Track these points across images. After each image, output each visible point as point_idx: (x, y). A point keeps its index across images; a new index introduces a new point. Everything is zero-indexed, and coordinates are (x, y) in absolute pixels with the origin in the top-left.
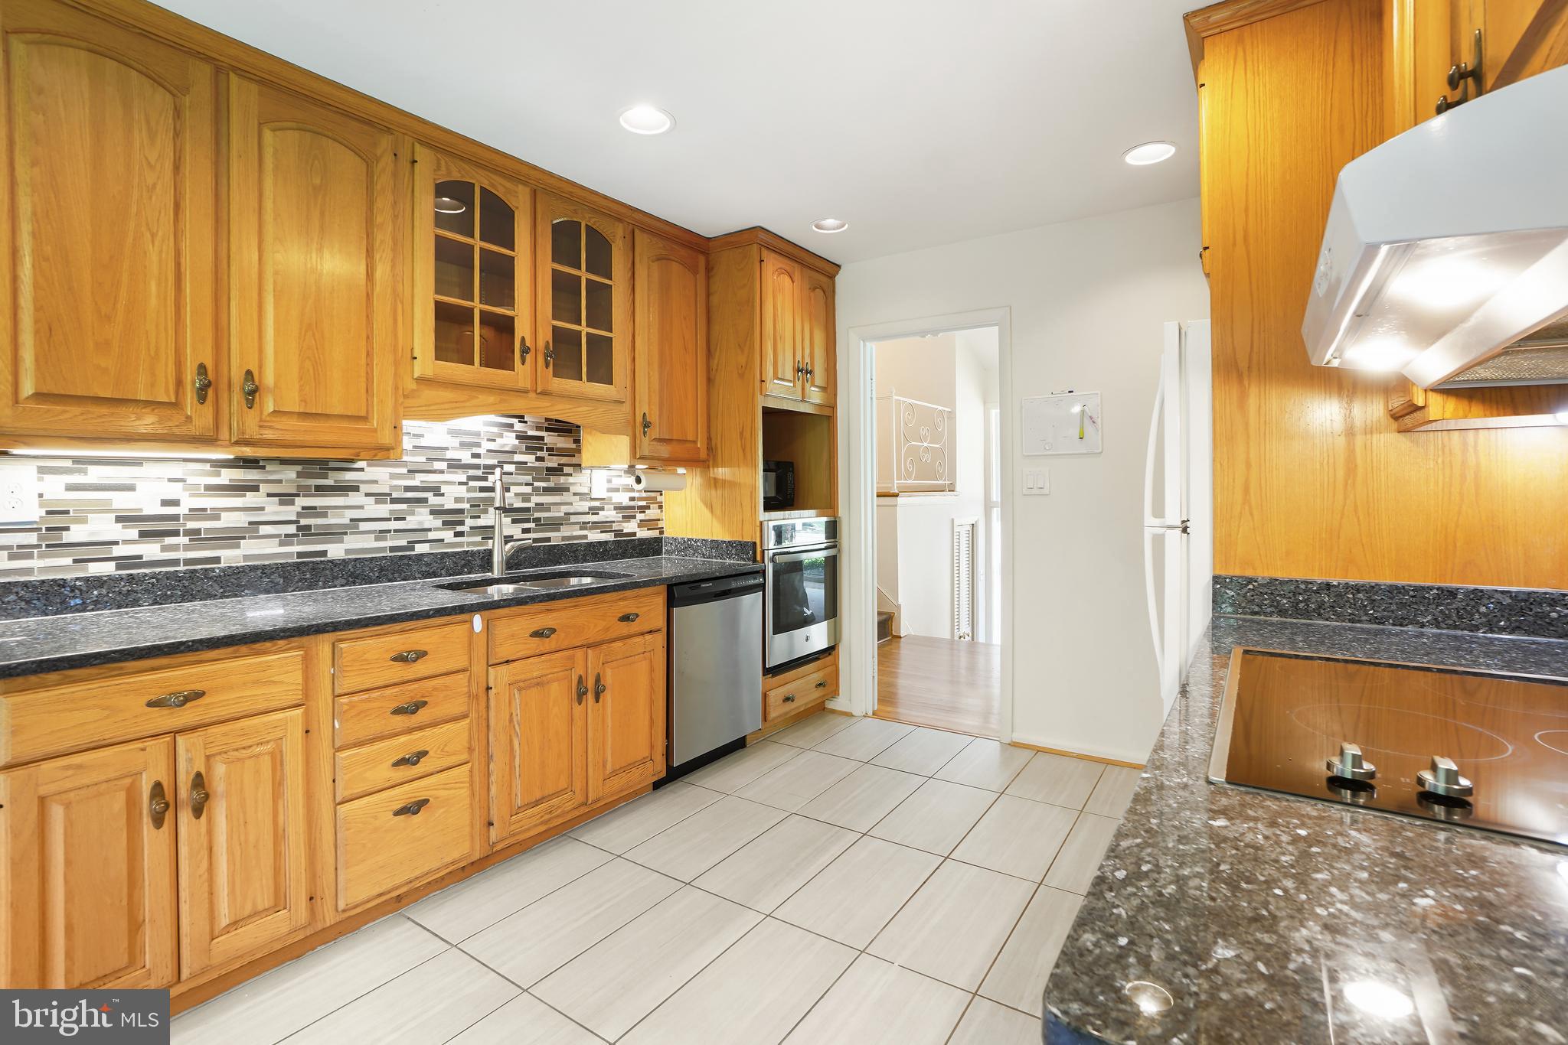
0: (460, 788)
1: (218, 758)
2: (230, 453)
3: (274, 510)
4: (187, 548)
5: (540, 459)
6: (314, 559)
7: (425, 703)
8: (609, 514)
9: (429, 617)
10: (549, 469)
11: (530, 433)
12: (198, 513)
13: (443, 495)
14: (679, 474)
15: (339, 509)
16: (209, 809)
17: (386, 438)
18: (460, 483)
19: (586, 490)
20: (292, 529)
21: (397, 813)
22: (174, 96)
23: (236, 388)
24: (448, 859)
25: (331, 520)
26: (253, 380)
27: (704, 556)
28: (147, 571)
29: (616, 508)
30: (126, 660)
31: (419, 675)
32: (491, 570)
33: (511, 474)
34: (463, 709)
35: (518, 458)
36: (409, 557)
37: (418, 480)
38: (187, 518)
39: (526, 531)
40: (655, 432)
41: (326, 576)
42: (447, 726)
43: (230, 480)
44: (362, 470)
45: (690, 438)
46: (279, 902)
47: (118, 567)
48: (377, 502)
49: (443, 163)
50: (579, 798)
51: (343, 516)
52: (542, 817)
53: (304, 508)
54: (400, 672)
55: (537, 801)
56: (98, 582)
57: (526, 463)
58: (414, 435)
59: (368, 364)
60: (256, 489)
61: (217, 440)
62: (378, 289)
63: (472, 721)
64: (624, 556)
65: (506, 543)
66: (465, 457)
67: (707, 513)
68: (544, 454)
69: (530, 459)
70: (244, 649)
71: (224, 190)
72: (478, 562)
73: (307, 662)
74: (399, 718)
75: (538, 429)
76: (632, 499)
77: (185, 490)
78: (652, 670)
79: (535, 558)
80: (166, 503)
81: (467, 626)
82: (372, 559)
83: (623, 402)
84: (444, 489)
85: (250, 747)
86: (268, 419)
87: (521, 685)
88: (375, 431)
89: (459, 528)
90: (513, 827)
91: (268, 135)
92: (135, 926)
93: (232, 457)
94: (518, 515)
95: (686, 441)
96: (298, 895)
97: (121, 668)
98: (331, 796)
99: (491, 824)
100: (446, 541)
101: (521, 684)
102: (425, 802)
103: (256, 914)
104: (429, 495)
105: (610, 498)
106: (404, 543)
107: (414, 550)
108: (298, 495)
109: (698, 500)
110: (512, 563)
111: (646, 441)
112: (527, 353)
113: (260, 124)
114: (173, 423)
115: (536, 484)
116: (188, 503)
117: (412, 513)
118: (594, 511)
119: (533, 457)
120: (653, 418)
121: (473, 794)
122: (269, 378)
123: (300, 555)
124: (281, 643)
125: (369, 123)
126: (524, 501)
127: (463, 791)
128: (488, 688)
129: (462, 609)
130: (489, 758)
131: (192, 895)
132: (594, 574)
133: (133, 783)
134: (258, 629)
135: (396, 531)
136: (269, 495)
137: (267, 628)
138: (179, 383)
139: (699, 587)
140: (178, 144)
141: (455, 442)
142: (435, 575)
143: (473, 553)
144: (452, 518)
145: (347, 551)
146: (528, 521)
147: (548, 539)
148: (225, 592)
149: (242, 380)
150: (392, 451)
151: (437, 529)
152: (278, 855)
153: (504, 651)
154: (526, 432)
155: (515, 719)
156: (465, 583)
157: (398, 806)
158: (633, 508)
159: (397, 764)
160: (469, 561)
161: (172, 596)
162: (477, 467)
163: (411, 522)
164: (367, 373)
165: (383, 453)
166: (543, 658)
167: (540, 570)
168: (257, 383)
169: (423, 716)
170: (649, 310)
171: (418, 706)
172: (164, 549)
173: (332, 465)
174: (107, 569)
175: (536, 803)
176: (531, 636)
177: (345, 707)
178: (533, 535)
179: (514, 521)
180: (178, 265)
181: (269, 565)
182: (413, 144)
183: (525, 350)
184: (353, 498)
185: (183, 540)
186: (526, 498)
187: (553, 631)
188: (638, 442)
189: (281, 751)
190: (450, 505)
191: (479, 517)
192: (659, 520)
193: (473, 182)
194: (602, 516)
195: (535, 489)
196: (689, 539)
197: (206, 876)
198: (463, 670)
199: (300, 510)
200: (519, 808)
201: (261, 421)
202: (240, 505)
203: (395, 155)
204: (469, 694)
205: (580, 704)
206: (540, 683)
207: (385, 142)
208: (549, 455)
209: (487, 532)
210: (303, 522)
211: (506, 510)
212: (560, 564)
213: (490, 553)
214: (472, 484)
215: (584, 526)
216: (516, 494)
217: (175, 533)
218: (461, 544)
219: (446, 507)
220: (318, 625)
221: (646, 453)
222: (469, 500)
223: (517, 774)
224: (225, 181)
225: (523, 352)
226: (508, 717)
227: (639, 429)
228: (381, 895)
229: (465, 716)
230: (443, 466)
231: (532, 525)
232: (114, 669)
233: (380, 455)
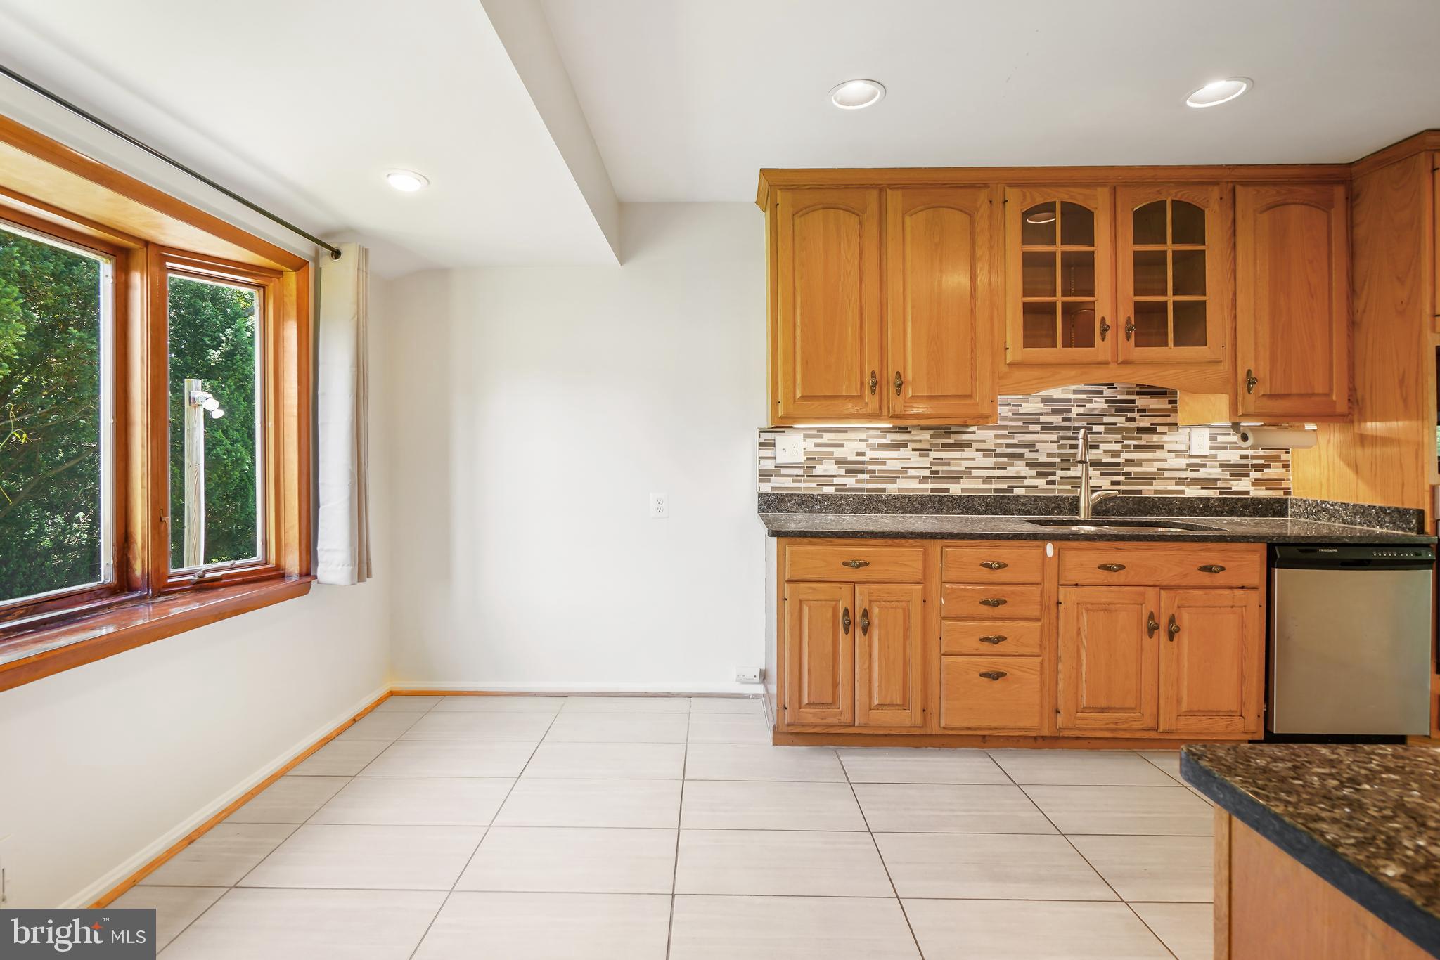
0: (1032, 674)
1: (875, 603)
2: (890, 423)
3: (916, 460)
4: (868, 481)
5: (1128, 420)
6: (941, 494)
7: (1005, 602)
8: (1213, 471)
9: (1009, 539)
10: (1139, 429)
11: (1120, 397)
12: (874, 461)
13: (1037, 451)
14: (1306, 431)
15: (957, 460)
16: (870, 632)
17: (985, 410)
18: (1052, 442)
19: (1183, 448)
20: (927, 473)
21: (983, 675)
22: (858, 215)
23: (891, 384)
24: (1021, 725)
25: (952, 468)
26: (900, 377)
27: (1344, 522)
28: (849, 493)
29: (1221, 466)
30: (833, 537)
31: (1001, 581)
32: (1078, 514)
33: (1101, 433)
34: (1037, 613)
35: (1106, 419)
36: (1008, 498)
37: (1017, 439)
38: (869, 463)
39: (1114, 483)
40: (1262, 388)
41: (948, 506)
42: (1022, 624)
43: (891, 441)
44: (974, 432)
45: (1320, 388)
46: (905, 705)
47: (836, 490)
48: (985, 456)
49: (1028, 194)
50: (1148, 722)
51: (960, 465)
52: (1107, 724)
53: (934, 459)
54: (986, 575)
55: (1104, 708)
56: (827, 497)
57: (1116, 424)
58: (1013, 405)
59: (972, 358)
60: (906, 446)
61: (881, 416)
62: (979, 303)
63: (1042, 626)
64: (1231, 513)
65: (1093, 492)
66: (1056, 420)
67: (1350, 474)
68: (1136, 415)
69: (1120, 420)
70: (890, 541)
71: (884, 263)
72: (1068, 506)
73: (925, 555)
74: (985, 608)
75: (1128, 393)
76: (1242, 457)
77: (867, 446)
78: (1243, 625)
79: (1123, 507)
80: (858, 454)
81: (1041, 550)
82: (980, 497)
83: (1220, 362)
84: (1038, 446)
85: (892, 601)
86: (909, 401)
87: (1091, 607)
88: (978, 404)
89: (1051, 478)
90: (1078, 722)
91: (908, 219)
92: (835, 685)
93: (891, 426)
94: (1107, 469)
95: (1313, 394)
96: (916, 703)
97: (831, 542)
98: (938, 650)
99: (1058, 712)
100: (1039, 488)
101: (1089, 606)
102: (1003, 674)
103: (892, 705)
104: (1026, 451)
105: (1215, 456)
106: (1005, 487)
107: (1013, 493)
108: (931, 450)
109: (1337, 460)
110: (1099, 509)
111: (1251, 398)
112: (1107, 330)
113: (903, 214)
114: (859, 409)
115: (1126, 442)
116: (870, 454)
117: (1012, 465)
118: (1193, 467)
119: (1123, 419)
120: (1262, 371)
121: (1042, 682)
122: (910, 376)
123: (932, 490)
124: (911, 541)
125: (972, 186)
126: (1113, 456)
127: (1036, 677)
128: (1059, 603)
129: (1035, 537)
130: (1058, 659)
131: (861, 679)
132: (1184, 526)
133: (836, 605)
134: (897, 531)
135: (998, 477)
136: (913, 450)
137: (903, 531)
138: (862, 384)
139: (1315, 551)
140: (861, 243)
141: (1048, 409)
142: (1029, 513)
143: (1063, 499)
144: (1045, 470)
145: (963, 490)
146: (1117, 474)
147: (1140, 492)
148: (887, 510)
149: (895, 377)
150: (990, 419)
151: (1031, 478)
152: (905, 674)
153: (1073, 576)
154: (1116, 397)
155: (1082, 633)
156: (1052, 521)
157: (984, 670)
158: (1247, 466)
159: (983, 640)
160: (1059, 504)
161: (860, 509)
162: (1068, 428)
163: (1011, 471)
164: (972, 364)
165: (984, 420)
166: (1112, 588)
167: (1127, 518)
168: (902, 379)
169: (1001, 610)
170: (1255, 263)
171: (998, 603)
172: (858, 481)
173: (952, 429)
174: (829, 490)
175: (1102, 710)
176: (1099, 568)
177: (948, 591)
178: (1121, 487)
179: (1103, 474)
180: (861, 315)
181: (912, 496)
182: (1004, 188)
183: (1105, 329)
184: (968, 453)
185: (866, 476)
186: (1116, 454)
187: (1122, 567)
188: (1240, 399)
189: (909, 610)
190: (1043, 458)
191: (1069, 469)
192: (1284, 480)
193: (1054, 200)
194: (1202, 473)
195: (1128, 446)
196: (1322, 502)
197: (867, 671)
198: (1037, 584)
199: (932, 460)
200: (1084, 708)
201: (905, 402)
202: (896, 456)
203: (991, 202)
204: (1041, 603)
205: (1151, 637)
206: (1107, 609)
207: (983, 195)
208: (1141, 416)
209: (1075, 482)
210: (934, 468)
211: (1096, 464)
212: (1151, 515)
213: (1077, 500)
214: (1062, 442)
215: (1180, 481)
216: (1105, 451)
217: (862, 472)
218: (1053, 491)
219: (1040, 461)
220: (932, 533)
221: (1252, 409)
222: (1060, 455)
223: (1084, 679)
224: (885, 257)
225: (1103, 331)
226: (1075, 631)
227: (1242, 387)
228: (969, 729)
229: (1038, 620)
230: (1038, 428)
231: (1122, 478)
232: (828, 541)
233: (982, 421)
